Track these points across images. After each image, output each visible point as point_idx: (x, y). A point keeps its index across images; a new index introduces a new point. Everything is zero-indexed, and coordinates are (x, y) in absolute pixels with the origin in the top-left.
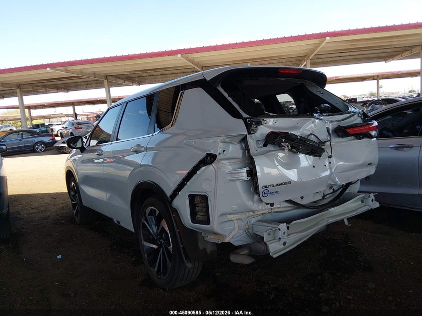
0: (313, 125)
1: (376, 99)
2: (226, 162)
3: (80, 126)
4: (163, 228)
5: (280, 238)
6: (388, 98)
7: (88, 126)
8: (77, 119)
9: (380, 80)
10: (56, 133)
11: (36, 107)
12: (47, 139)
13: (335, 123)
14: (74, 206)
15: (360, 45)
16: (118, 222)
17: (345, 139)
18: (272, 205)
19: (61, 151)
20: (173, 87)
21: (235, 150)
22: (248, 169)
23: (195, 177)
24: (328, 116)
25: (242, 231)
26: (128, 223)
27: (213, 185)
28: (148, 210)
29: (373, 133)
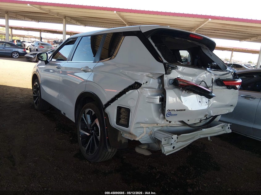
0: (205, 75)
1: (229, 63)
2: (147, 89)
3: (43, 46)
4: (96, 124)
5: (172, 144)
6: (235, 63)
7: (48, 47)
8: (41, 41)
9: (234, 52)
10: (27, 48)
11: (16, 28)
12: (20, 51)
13: (217, 76)
14: (35, 98)
15: (228, 28)
16: (64, 113)
17: (221, 87)
18: (170, 122)
19: (29, 60)
20: (111, 33)
21: (154, 83)
22: (161, 97)
23: (124, 95)
24: (215, 71)
25: (147, 135)
26: (71, 116)
27: (136, 103)
28: (87, 111)
29: (238, 86)
